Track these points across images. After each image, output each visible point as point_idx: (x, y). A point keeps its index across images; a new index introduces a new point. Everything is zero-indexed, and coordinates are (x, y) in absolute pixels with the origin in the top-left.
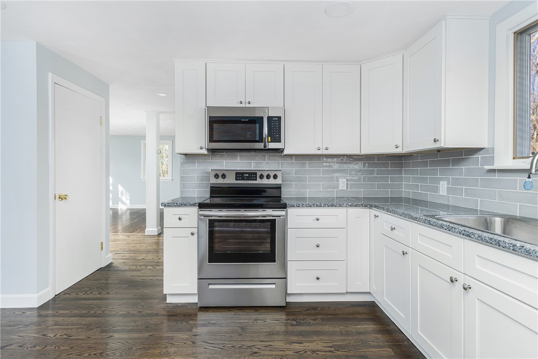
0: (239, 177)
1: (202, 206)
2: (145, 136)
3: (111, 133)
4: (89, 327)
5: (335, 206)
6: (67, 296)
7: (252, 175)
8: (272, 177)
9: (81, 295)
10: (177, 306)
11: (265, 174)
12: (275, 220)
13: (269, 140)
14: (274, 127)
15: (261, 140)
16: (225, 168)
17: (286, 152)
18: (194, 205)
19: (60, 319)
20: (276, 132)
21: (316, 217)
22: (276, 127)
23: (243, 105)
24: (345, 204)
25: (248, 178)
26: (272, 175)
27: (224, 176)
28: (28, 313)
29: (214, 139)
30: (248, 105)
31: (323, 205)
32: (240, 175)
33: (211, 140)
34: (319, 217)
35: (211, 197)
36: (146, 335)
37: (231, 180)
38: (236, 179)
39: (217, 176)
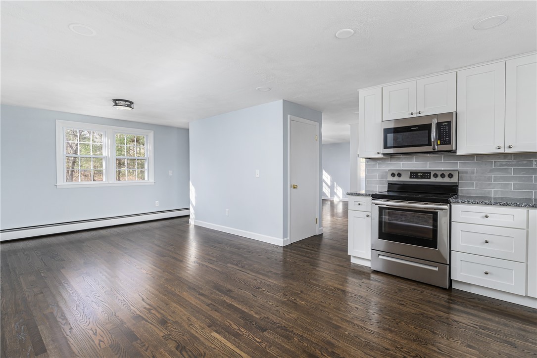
0: (413, 176)
1: (375, 196)
2: (349, 143)
3: (323, 143)
4: (305, 261)
5: (510, 206)
6: (296, 245)
7: (426, 174)
8: (447, 176)
9: (303, 246)
10: (357, 265)
11: (439, 174)
12: (437, 212)
13: (439, 143)
14: (443, 132)
15: (429, 144)
16: (401, 169)
17: (458, 153)
18: (369, 195)
19: (292, 254)
20: (446, 136)
21: (484, 215)
22: (446, 131)
23: (414, 116)
24: (524, 204)
25: (422, 177)
26: (447, 174)
27: (399, 175)
28: (279, 248)
29: (388, 146)
30: (418, 115)
31: (493, 203)
32: (413, 174)
33: (386, 147)
34: (488, 215)
35: (388, 191)
36: (334, 273)
37: (406, 178)
38: (411, 178)
39: (393, 175)
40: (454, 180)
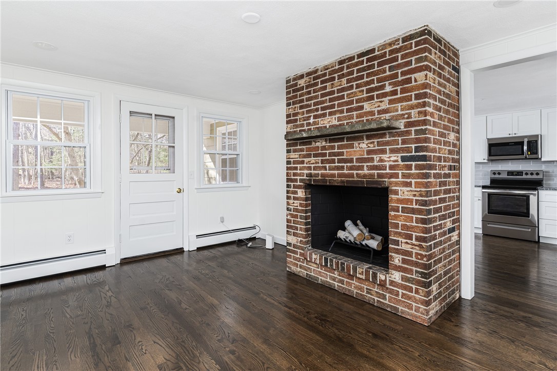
1: (484, 187)
7: (520, 173)
11: (529, 173)
12: (529, 196)
13: (529, 154)
14: (532, 147)
15: (523, 154)
16: (501, 169)
17: (543, 160)
18: (480, 186)
20: (534, 149)
22: (534, 147)
23: (511, 136)
25: (516, 175)
26: (535, 173)
27: (499, 174)
29: (492, 155)
30: (514, 135)
32: (510, 173)
33: (490, 155)
35: (491, 184)
37: (504, 176)
38: (508, 175)
39: (494, 174)
40: (540, 177)
